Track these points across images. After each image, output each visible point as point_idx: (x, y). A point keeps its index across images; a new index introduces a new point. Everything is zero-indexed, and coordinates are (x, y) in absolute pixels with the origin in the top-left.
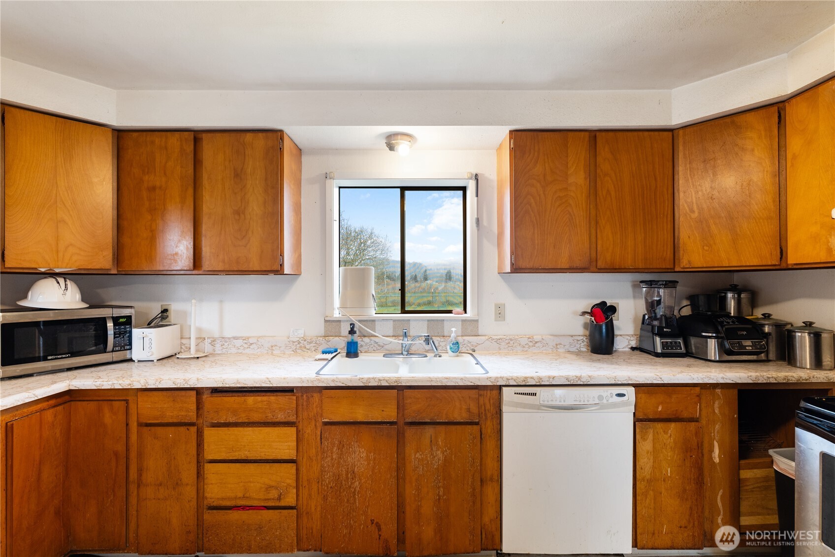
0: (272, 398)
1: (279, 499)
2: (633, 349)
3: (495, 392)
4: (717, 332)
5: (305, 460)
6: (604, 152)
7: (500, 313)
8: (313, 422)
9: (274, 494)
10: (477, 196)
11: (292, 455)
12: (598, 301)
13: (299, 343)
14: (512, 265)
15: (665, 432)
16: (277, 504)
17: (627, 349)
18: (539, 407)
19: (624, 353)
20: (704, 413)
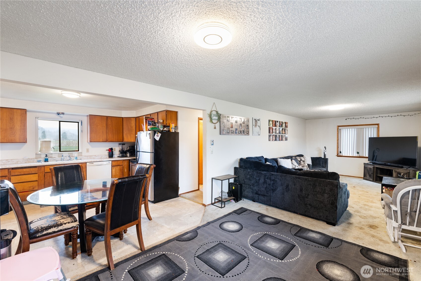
0: (31, 169)
1: (33, 189)
2: (118, 157)
3: (85, 164)
4: (129, 152)
5: (40, 181)
6: (109, 121)
7: (88, 150)
8: (42, 173)
9: (32, 188)
10: (82, 125)
11: (37, 179)
12: (111, 148)
13: (27, 160)
14: (90, 141)
15: (117, 168)
16: (33, 190)
17: (117, 157)
18: (94, 165)
19: (116, 157)
20: (124, 164)
